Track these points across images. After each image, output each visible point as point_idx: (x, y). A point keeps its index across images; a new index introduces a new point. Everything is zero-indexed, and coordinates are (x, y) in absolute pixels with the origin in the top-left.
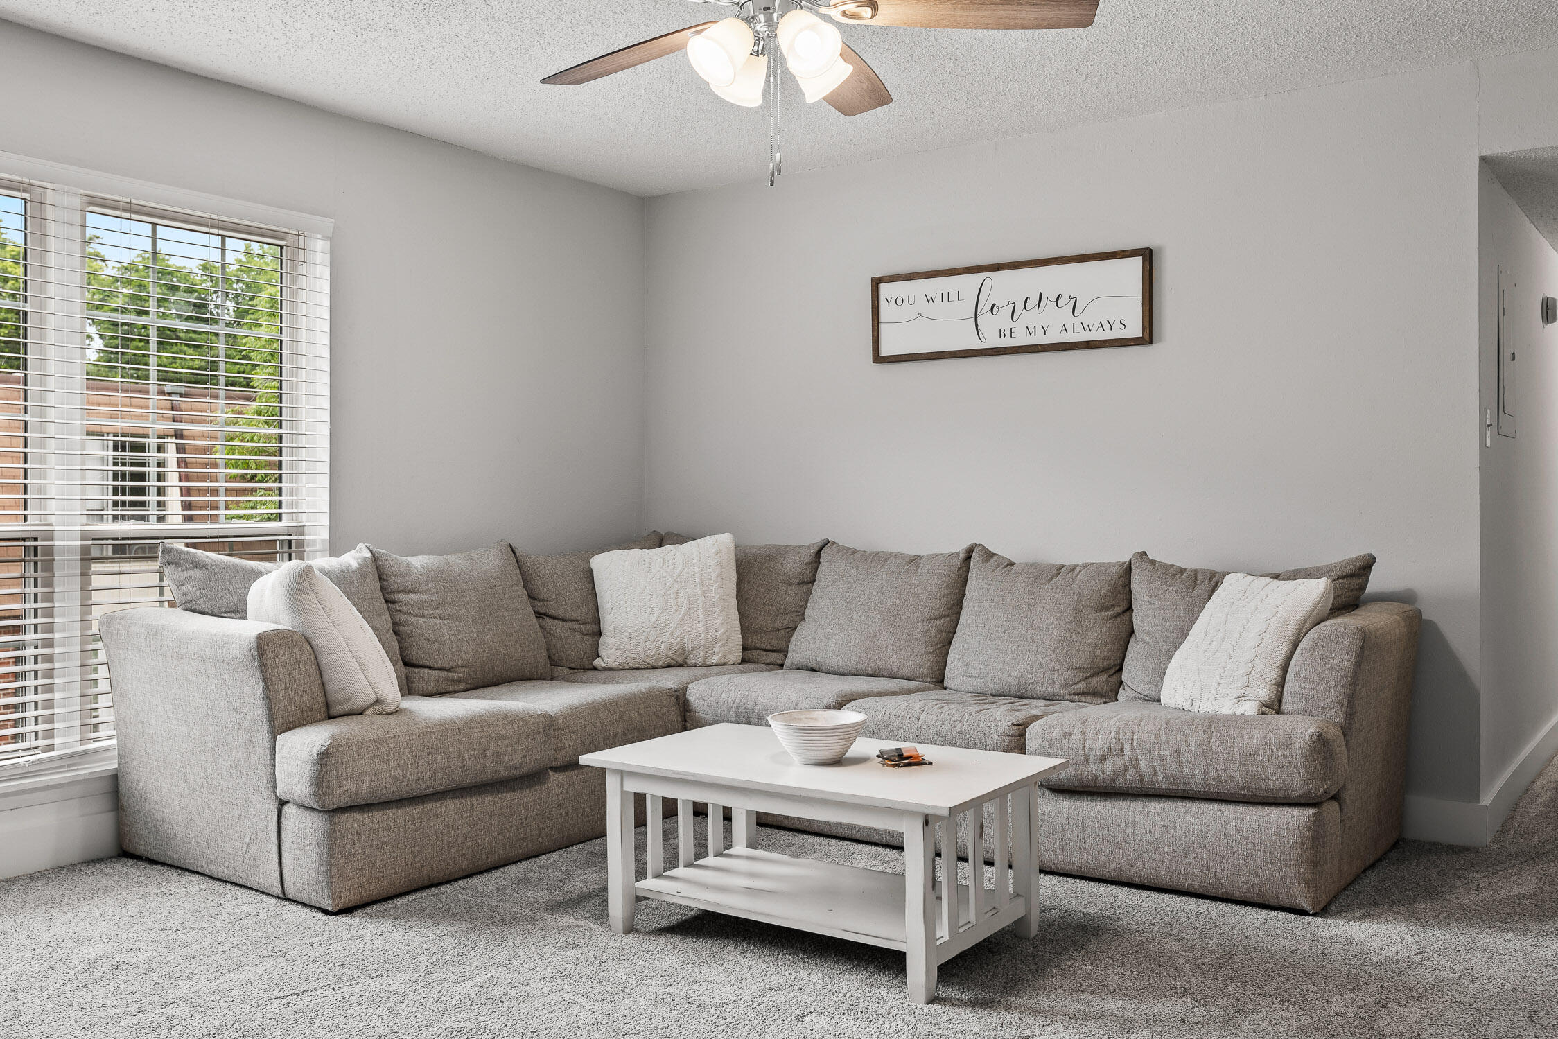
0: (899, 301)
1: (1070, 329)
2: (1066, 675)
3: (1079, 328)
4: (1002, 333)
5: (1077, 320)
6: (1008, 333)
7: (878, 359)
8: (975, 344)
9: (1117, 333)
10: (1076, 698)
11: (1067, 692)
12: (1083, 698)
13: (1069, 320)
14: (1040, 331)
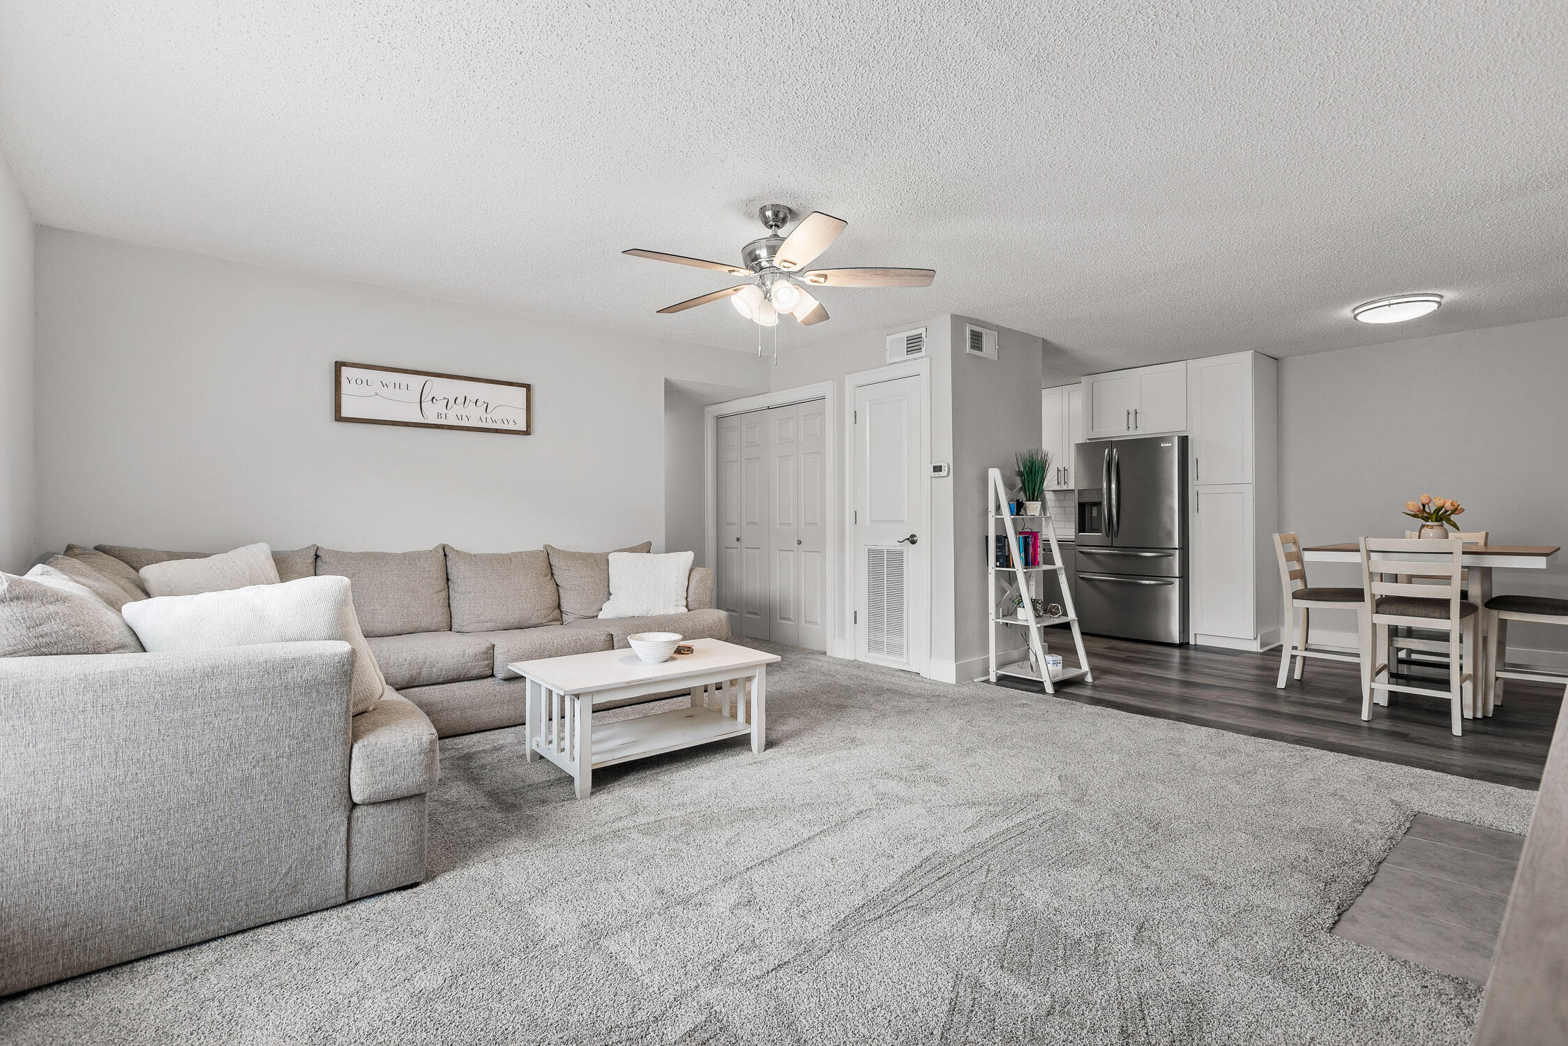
0: (359, 382)
1: (484, 420)
2: (544, 612)
3: (489, 420)
4: (439, 415)
5: (489, 416)
6: (443, 416)
7: (339, 418)
8: (419, 419)
9: (511, 427)
10: (549, 623)
11: (546, 621)
12: (554, 623)
13: (484, 416)
14: (465, 418)
